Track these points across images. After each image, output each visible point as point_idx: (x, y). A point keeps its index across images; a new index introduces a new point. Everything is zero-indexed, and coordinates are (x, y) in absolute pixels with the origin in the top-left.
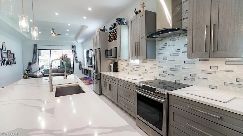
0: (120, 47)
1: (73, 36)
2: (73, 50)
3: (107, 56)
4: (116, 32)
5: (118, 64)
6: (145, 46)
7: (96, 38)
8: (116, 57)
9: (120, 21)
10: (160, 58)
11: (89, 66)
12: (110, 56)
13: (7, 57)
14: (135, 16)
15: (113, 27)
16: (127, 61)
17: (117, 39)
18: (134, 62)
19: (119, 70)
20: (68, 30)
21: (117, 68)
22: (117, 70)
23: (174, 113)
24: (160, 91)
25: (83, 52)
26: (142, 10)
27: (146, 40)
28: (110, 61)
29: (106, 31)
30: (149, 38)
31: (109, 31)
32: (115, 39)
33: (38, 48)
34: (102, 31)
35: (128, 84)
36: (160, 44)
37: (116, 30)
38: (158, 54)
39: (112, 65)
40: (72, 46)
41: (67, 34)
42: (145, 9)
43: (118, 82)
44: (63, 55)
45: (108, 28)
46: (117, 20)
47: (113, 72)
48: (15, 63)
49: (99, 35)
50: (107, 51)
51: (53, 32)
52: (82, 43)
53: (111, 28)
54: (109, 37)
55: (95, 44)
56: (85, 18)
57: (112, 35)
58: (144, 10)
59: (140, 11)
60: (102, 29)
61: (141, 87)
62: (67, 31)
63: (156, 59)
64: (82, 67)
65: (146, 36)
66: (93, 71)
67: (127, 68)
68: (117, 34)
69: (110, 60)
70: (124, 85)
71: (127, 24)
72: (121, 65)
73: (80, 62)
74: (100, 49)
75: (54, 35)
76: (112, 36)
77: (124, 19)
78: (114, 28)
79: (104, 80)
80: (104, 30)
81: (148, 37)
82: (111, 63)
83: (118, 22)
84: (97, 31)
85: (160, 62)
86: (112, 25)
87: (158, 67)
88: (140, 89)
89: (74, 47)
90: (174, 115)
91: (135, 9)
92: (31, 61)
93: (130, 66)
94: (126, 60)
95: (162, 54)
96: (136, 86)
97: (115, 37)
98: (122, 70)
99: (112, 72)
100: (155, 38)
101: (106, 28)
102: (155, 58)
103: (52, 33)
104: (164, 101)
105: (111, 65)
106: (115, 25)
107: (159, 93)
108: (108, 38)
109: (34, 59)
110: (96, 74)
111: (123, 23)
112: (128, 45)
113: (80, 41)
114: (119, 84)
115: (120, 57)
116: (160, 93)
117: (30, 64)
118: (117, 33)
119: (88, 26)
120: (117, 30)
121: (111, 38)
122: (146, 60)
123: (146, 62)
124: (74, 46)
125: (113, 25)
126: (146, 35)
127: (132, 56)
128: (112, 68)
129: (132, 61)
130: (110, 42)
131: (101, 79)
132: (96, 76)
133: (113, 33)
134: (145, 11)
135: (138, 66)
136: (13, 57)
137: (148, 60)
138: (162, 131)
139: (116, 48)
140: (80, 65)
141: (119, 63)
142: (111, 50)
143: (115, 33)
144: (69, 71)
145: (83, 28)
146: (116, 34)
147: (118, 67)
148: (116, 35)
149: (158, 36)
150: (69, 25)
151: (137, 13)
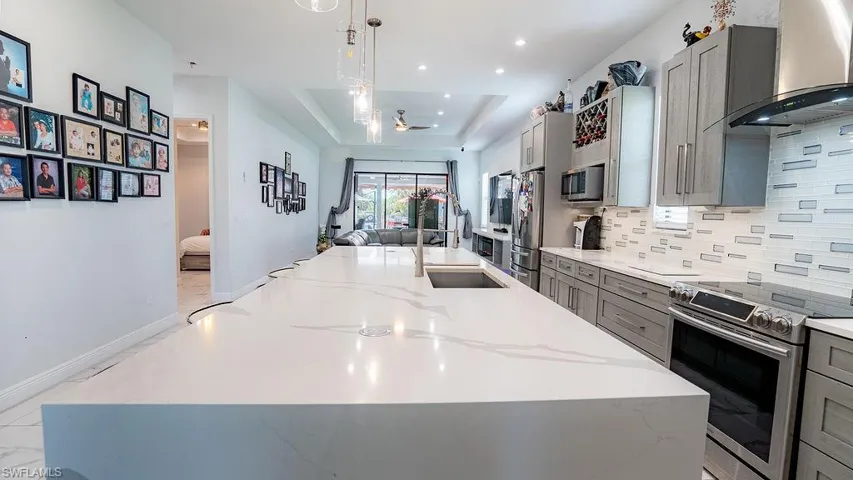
0: (618, 162)
1: (453, 131)
2: (447, 175)
3: (564, 193)
4: (606, 113)
5: (605, 223)
6: (720, 159)
7: (530, 134)
8: (600, 198)
9: (624, 72)
10: (783, 202)
11: (497, 227)
12: (579, 192)
13: (292, 192)
14: (684, 51)
15: (594, 96)
16: (638, 211)
17: (607, 134)
18: (667, 217)
19: (604, 243)
20: (441, 113)
21: (600, 238)
22: (599, 242)
23: (829, 403)
24: (771, 314)
25: (480, 183)
26: (715, 27)
27: (725, 136)
28: (576, 212)
29: (567, 111)
30: (740, 129)
31: (577, 109)
32: (601, 135)
33: (357, 167)
34: (554, 109)
35: (643, 288)
36: (788, 150)
37: (604, 105)
38: (776, 187)
39: (581, 225)
40: (447, 163)
41: (436, 126)
42: (729, 21)
43: (602, 279)
44: (418, 191)
45: (574, 99)
46: (613, 69)
47: (584, 248)
48: (303, 208)
49: (543, 125)
50: (566, 177)
51: (401, 119)
52: (479, 152)
53: (585, 100)
54: (578, 129)
55: (528, 155)
56: (500, 71)
57: (589, 122)
58: (723, 28)
59: (708, 29)
60: (554, 102)
61: (691, 298)
62: (440, 116)
63: (764, 205)
64: (474, 230)
65: (725, 122)
66: (513, 242)
67: (635, 237)
68: (608, 120)
69: (575, 207)
70: (625, 290)
71: (648, 80)
72: (613, 227)
73: (467, 214)
74: (543, 169)
75: (402, 129)
76: (589, 126)
77: (639, 64)
78: (598, 96)
79: (552, 274)
80: (560, 107)
81: (732, 125)
82: (579, 219)
83: (615, 77)
84: (535, 111)
85: (784, 218)
86: (591, 88)
87: (771, 236)
88: (685, 303)
89: (451, 165)
90: (827, 409)
91: (688, 26)
92: (337, 205)
93: (649, 229)
94: (635, 211)
95: (794, 186)
96: (673, 294)
97: (599, 128)
98: (618, 244)
99: (581, 250)
100: (768, 124)
101: (568, 100)
102: (760, 202)
103: (397, 125)
104: (785, 351)
105: (576, 224)
106: (602, 86)
107: (764, 321)
108: (575, 132)
109: (345, 197)
110: (525, 251)
111: (635, 78)
112: (648, 157)
113: (473, 145)
114: (606, 287)
115: (615, 196)
116: (770, 322)
117: (334, 212)
118: (609, 114)
119: (504, 98)
120: (608, 105)
121: (586, 134)
122: (719, 210)
123: (721, 217)
124: (451, 163)
125: (596, 89)
126: (726, 115)
127: (663, 191)
128: (580, 237)
129: (659, 213)
130: (579, 146)
131: (538, 271)
132: (524, 259)
133: (593, 115)
134: (726, 31)
135: (684, 233)
136: (301, 193)
137: (727, 211)
138: (767, 461)
139: (602, 165)
140: (467, 223)
141: (609, 218)
142: (584, 173)
143: (600, 113)
144: (433, 242)
145: (487, 102)
146: (603, 119)
147: (604, 234)
148: (603, 121)
149: (780, 118)
150: (447, 96)
151: (692, 39)
